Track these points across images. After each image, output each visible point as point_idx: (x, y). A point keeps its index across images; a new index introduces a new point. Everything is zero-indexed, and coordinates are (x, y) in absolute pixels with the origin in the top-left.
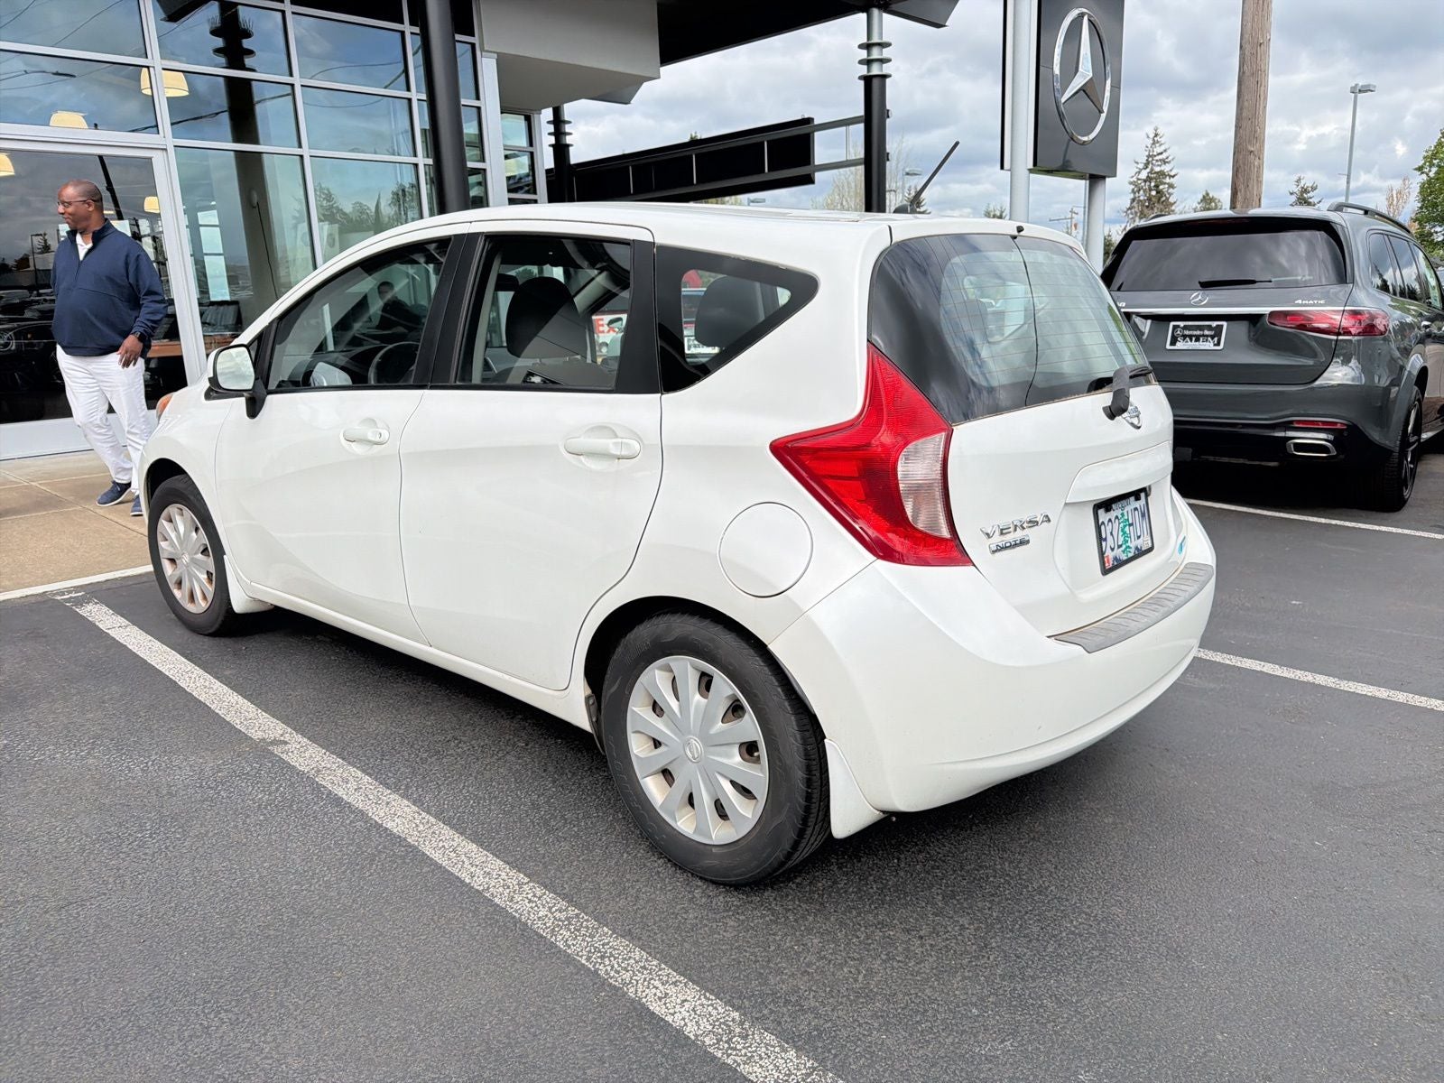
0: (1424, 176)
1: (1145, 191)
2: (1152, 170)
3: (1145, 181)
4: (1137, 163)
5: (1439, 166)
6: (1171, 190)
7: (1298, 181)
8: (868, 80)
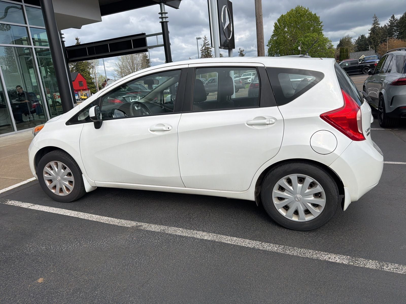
0: (269, 47)
1: (205, 52)
2: (206, 47)
3: (204, 50)
4: (202, 45)
5: (272, 45)
6: (211, 52)
7: (240, 49)
8: (162, 23)
